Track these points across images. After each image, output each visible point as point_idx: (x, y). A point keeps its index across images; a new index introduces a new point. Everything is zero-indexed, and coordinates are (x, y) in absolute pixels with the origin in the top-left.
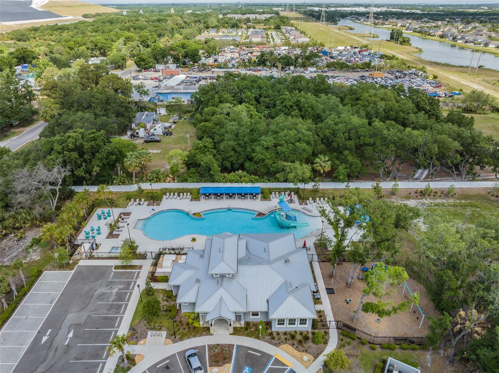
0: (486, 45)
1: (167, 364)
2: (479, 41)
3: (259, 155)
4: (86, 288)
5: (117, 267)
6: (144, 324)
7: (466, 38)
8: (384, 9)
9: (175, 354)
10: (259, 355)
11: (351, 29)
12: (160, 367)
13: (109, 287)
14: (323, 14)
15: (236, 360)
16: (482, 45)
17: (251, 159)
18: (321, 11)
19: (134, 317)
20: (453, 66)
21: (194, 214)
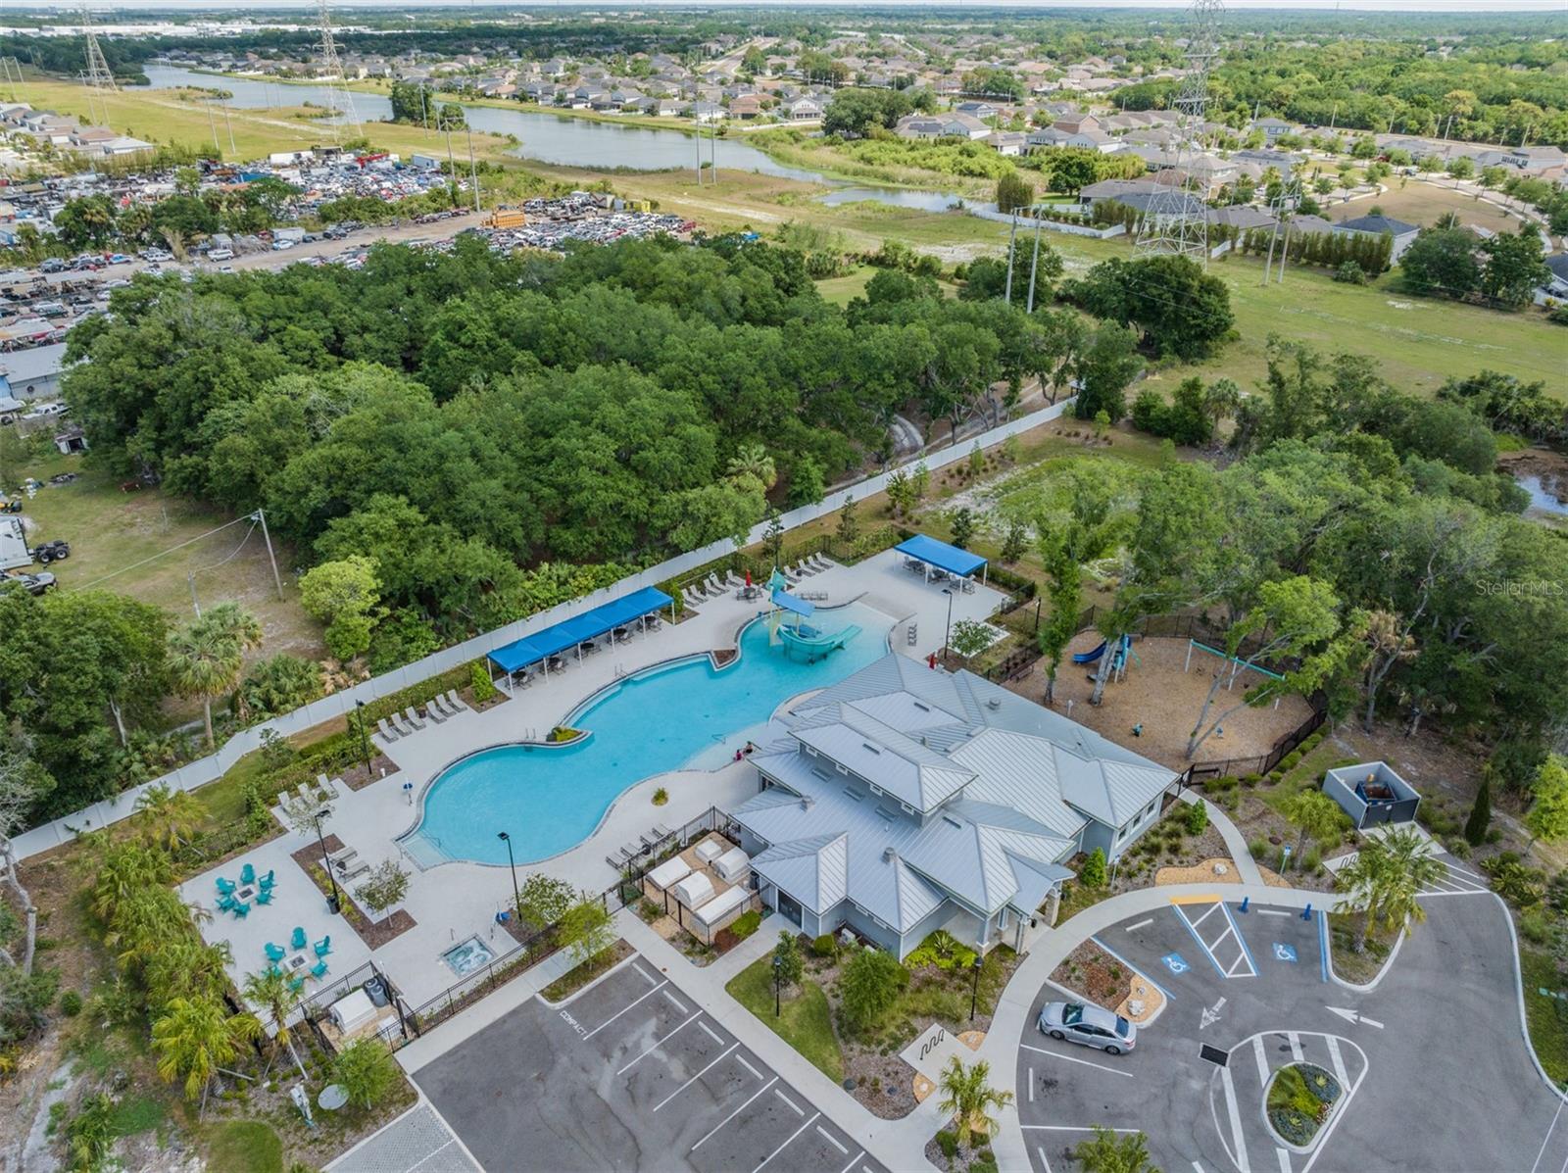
0: (652, 111)
1: (1038, 1079)
2: (628, 101)
3: (602, 494)
4: (552, 1107)
5: (554, 992)
6: (862, 1052)
7: (591, 97)
8: (237, 28)
9: (1022, 1051)
10: (1151, 921)
11: (221, 96)
12: (1035, 1095)
13: (617, 1054)
14: (93, 48)
15: (1132, 961)
16: (641, 112)
17: (568, 518)
18: (84, 37)
19: (812, 1060)
20: (644, 173)
21: (552, 737)
